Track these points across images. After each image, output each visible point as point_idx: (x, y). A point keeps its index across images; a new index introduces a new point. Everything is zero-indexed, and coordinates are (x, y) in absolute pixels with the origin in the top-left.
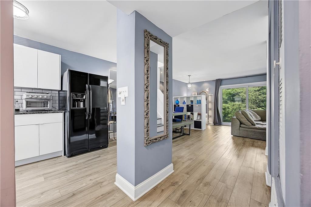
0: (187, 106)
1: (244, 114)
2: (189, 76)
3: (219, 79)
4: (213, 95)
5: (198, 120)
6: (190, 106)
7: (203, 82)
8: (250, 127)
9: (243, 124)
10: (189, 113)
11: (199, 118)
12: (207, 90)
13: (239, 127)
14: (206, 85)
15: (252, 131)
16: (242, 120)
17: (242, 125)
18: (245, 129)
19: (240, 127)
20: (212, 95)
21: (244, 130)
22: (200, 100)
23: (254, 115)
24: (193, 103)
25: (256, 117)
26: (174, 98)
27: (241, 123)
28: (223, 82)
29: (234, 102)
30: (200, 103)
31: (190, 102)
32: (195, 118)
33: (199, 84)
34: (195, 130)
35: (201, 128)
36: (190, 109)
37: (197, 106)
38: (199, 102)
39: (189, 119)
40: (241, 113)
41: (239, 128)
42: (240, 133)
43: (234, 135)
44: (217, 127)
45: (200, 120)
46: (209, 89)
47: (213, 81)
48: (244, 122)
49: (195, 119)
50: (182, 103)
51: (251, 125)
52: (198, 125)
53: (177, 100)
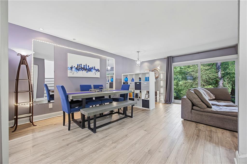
0: (136, 83)
1: (197, 93)
2: (138, 52)
3: (170, 57)
4: (165, 72)
5: (146, 99)
6: (138, 83)
7: (155, 60)
8: (205, 110)
9: (196, 106)
10: (138, 92)
11: (147, 97)
12: (159, 68)
13: (190, 108)
14: (158, 62)
15: (207, 116)
16: (194, 101)
17: (194, 107)
18: (198, 112)
19: (192, 109)
20: (163, 73)
21: (198, 114)
22: (148, 77)
23: (207, 93)
24: (141, 81)
25: (210, 96)
26: (123, 75)
27: (193, 105)
28: (175, 59)
29: (186, 80)
30: (148, 81)
31: (139, 79)
32: (143, 96)
33: (152, 62)
34: (143, 110)
35: (149, 108)
36: (138, 86)
37: (145, 83)
38: (147, 79)
39: (137, 98)
40: (193, 92)
41: (190, 111)
42: (192, 117)
43: (185, 119)
44: (167, 105)
45: (148, 98)
46: (161, 67)
47: (164, 58)
48: (196, 104)
49: (143, 98)
50: (131, 81)
51: (206, 107)
52: (146, 104)
53: (126, 77)
